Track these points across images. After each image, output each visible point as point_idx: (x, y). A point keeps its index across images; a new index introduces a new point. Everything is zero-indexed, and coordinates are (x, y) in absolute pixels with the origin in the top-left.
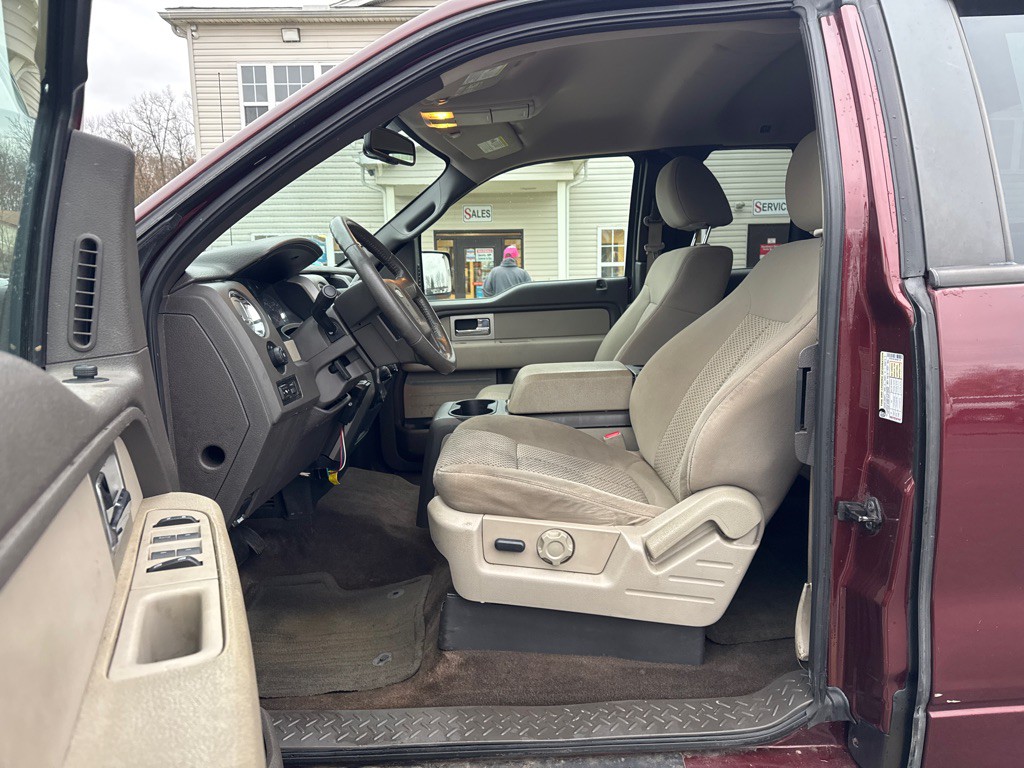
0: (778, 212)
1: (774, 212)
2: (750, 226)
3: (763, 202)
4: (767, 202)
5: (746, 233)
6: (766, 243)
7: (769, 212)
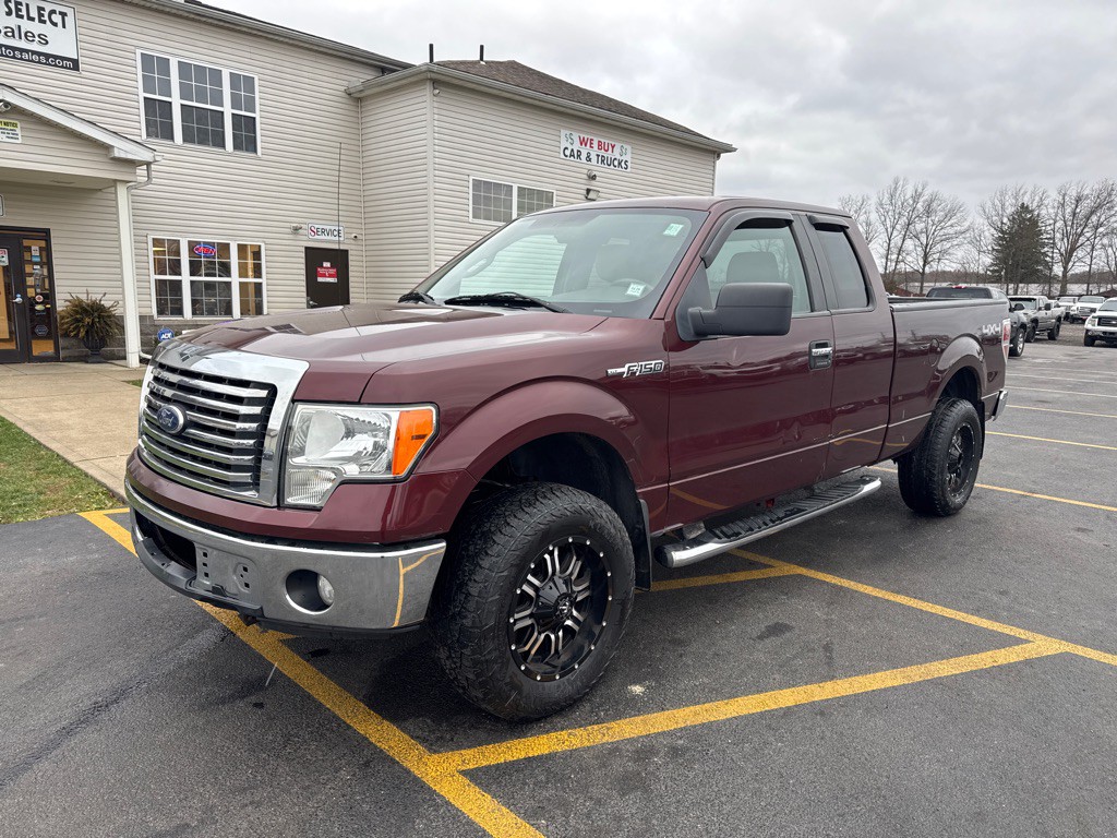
0: (330, 238)
1: (326, 237)
2: (307, 248)
3: (317, 226)
4: (321, 227)
5: (303, 255)
6: (322, 266)
7: (323, 237)
